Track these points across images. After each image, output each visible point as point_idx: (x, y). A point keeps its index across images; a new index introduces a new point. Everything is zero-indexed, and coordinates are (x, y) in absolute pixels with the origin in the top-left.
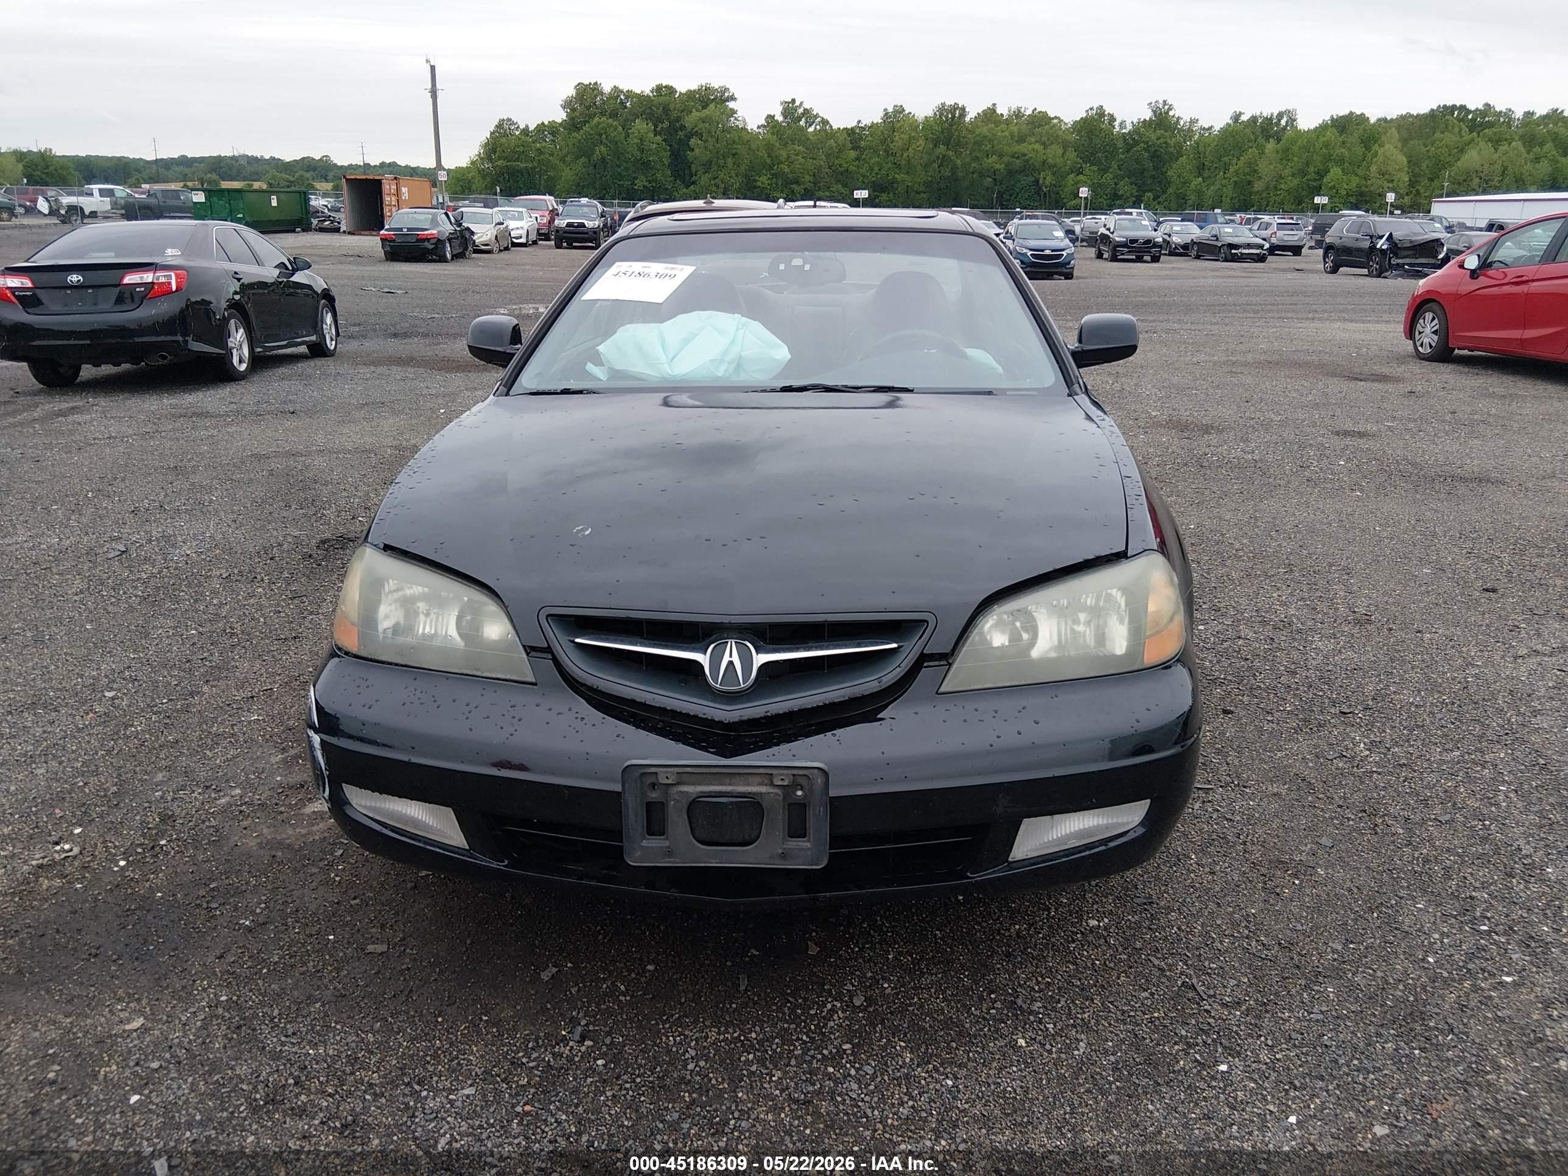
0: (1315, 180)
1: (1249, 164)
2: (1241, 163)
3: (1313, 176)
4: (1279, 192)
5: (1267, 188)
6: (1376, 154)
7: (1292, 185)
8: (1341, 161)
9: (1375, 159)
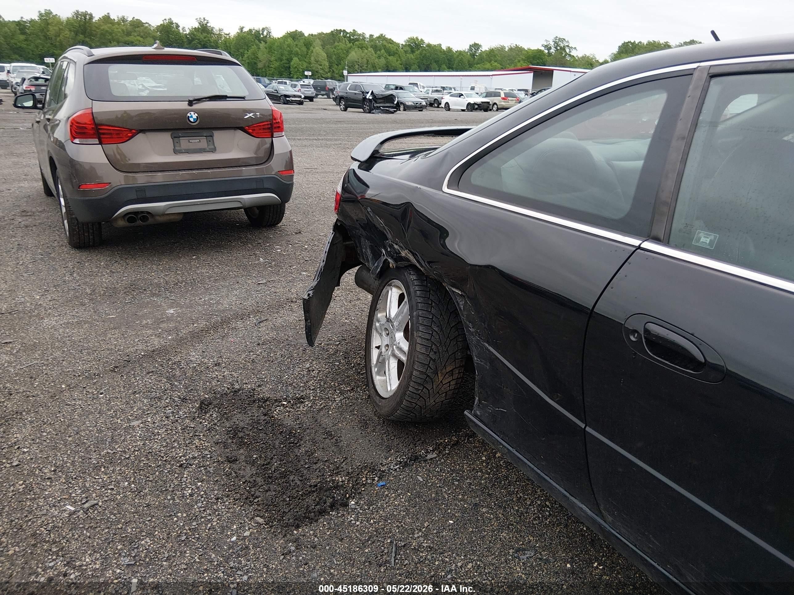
0: (286, 63)
1: (254, 54)
2: (249, 52)
3: (285, 61)
4: (270, 69)
5: (265, 66)
6: (312, 52)
7: (276, 65)
8: (297, 54)
9: (312, 54)
